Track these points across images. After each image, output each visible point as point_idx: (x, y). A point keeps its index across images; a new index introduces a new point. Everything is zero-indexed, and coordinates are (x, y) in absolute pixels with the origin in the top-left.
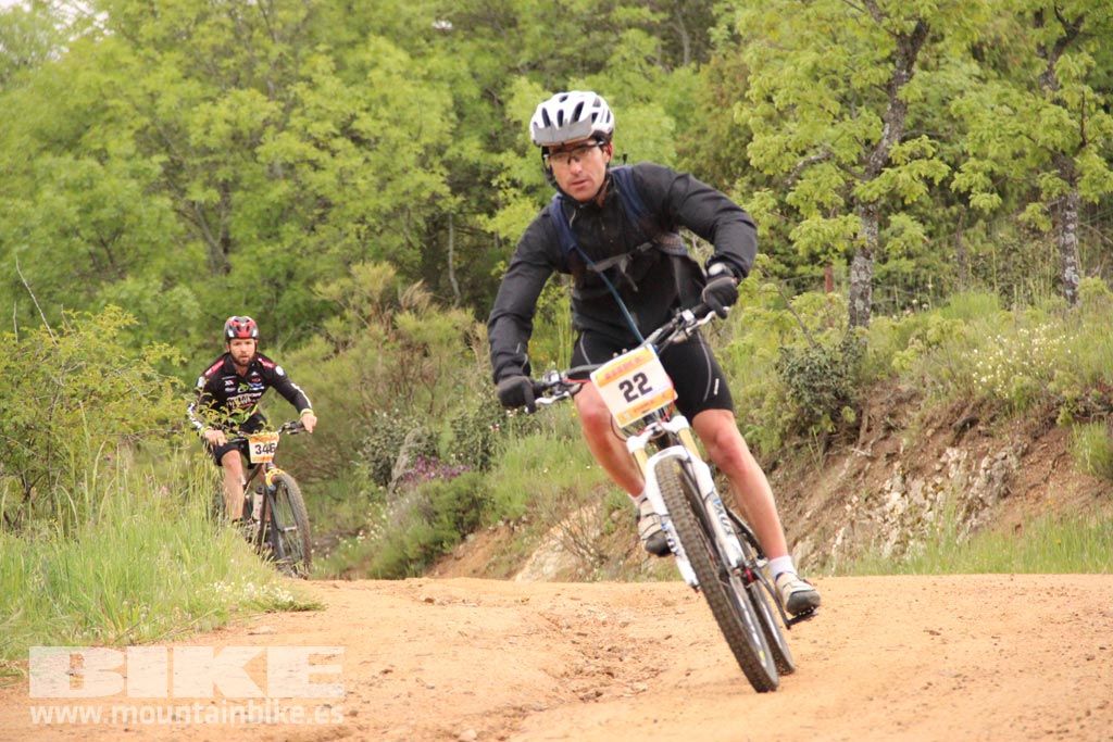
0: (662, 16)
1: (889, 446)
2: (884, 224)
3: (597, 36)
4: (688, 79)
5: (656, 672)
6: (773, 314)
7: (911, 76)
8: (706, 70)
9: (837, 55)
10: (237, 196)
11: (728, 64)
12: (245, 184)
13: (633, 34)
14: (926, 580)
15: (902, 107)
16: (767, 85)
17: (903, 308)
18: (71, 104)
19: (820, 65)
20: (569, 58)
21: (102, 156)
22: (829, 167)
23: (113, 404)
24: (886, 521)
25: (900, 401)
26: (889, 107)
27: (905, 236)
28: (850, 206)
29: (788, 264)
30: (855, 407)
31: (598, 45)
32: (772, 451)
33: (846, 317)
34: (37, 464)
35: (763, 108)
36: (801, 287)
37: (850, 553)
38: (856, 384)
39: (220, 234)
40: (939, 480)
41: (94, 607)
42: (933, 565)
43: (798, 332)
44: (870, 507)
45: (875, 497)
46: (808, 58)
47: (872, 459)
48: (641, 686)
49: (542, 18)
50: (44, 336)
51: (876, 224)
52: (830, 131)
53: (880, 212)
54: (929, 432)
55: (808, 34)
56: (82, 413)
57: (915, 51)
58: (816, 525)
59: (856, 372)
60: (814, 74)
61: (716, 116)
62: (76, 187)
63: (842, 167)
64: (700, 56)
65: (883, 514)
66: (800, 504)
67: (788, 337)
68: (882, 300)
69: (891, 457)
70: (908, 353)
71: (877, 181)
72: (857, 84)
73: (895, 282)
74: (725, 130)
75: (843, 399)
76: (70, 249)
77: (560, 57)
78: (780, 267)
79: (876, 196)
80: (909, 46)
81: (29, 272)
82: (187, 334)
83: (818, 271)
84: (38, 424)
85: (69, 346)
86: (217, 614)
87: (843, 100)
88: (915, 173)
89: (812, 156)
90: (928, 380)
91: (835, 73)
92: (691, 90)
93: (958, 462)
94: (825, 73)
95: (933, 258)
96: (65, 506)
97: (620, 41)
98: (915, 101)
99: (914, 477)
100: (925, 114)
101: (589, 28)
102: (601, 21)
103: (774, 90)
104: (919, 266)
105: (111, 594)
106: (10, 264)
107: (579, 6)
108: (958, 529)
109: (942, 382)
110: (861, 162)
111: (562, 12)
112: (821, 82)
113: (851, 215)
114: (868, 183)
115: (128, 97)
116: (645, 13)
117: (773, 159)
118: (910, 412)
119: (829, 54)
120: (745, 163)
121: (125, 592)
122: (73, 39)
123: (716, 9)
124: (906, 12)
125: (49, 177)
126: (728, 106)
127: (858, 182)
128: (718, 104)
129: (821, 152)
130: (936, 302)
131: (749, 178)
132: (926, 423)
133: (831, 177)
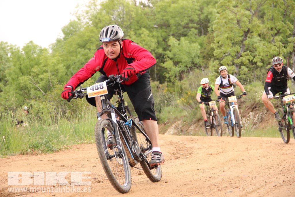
0: (199, 26)
2: (240, 68)
3: (186, 29)
4: (203, 38)
5: (191, 154)
7: (246, 39)
8: (206, 37)
9: (232, 35)
11: (211, 35)
13: (193, 29)
15: (244, 45)
16: (218, 40)
18: (84, 39)
19: (229, 36)
20: (180, 34)
21: (90, 49)
22: (229, 56)
25: (241, 103)
26: (242, 45)
27: (244, 71)
28: (233, 64)
31: (186, 31)
34: (74, 108)
35: (217, 44)
40: (248, 118)
41: (83, 136)
46: (226, 35)
48: (188, 156)
49: (175, 26)
51: (238, 68)
52: (230, 49)
53: (239, 66)
54: (247, 109)
55: (227, 30)
57: (247, 34)
60: (227, 38)
61: (208, 46)
62: (84, 55)
63: (232, 56)
64: (205, 34)
71: (239, 59)
72: (236, 41)
73: (241, 80)
74: (210, 49)
77: (178, 33)
79: (238, 63)
81: (74, 71)
87: (233, 44)
88: (246, 58)
89: (226, 54)
90: (247, 99)
91: (231, 38)
92: (203, 40)
93: (252, 115)
94: (230, 38)
95: (249, 75)
96: (78, 116)
97: (190, 30)
98: (247, 44)
99: (243, 118)
100: (249, 47)
101: (184, 28)
102: (186, 27)
103: (219, 41)
104: (246, 77)
105: (86, 134)
106: (71, 69)
107: (183, 23)
108: (252, 128)
109: (250, 99)
110: (236, 56)
111: (179, 25)
112: (229, 40)
113: (233, 66)
114: (237, 60)
115: (95, 38)
116: (195, 25)
117: (219, 55)
118: (243, 105)
119: (230, 34)
120: (213, 55)
121: (89, 134)
122: (85, 26)
123: (209, 25)
124: (246, 27)
125: (79, 53)
126: (210, 44)
127: (235, 60)
128: (208, 43)
129: (228, 54)
130: (249, 84)
131: (214, 58)
132: (246, 107)
133: (230, 58)
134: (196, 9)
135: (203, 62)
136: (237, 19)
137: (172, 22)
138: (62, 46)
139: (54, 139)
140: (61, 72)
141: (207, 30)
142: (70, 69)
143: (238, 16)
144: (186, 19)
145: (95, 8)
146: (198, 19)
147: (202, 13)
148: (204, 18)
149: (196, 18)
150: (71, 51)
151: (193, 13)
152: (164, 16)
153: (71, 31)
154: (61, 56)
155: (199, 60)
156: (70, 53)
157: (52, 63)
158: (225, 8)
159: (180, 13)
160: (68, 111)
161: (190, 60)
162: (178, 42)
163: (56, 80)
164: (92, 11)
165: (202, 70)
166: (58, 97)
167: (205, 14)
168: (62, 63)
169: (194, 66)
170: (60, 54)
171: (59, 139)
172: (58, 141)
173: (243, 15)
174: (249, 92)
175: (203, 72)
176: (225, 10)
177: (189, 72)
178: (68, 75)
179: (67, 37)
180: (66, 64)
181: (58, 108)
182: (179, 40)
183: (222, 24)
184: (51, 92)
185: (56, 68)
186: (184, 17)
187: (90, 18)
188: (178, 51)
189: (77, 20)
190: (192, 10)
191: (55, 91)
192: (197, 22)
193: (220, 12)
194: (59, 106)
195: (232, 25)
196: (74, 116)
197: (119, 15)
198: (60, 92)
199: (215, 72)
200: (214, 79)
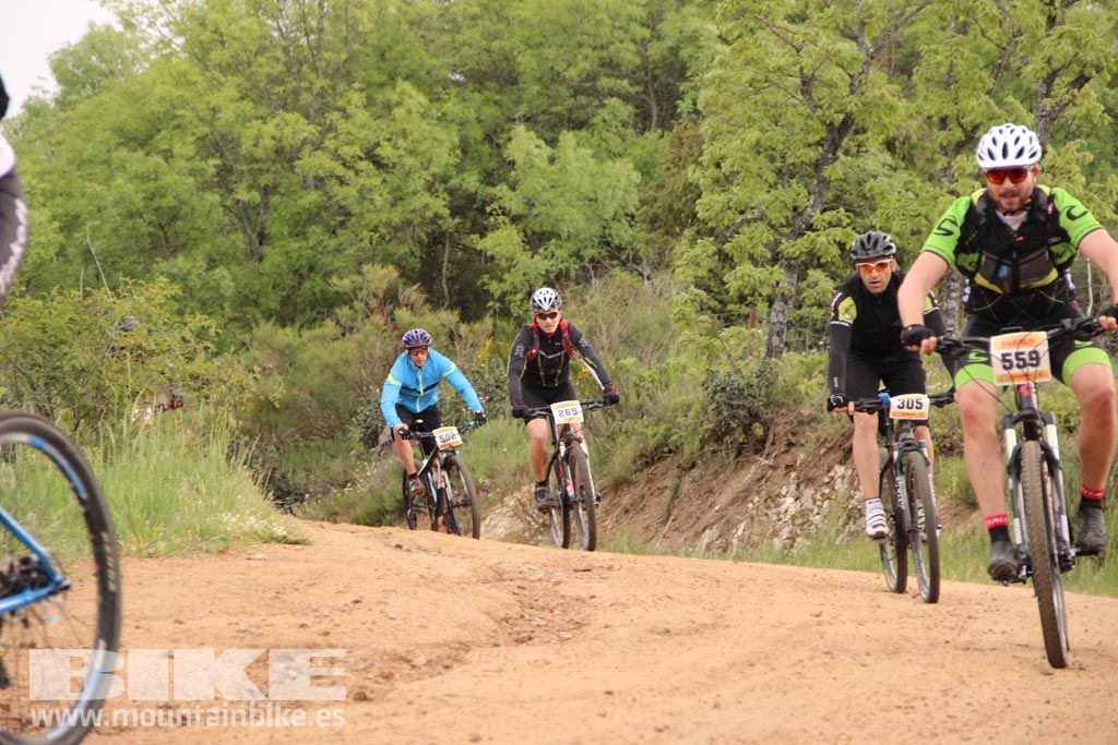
0: (638, 89)
1: (788, 459)
2: (802, 277)
3: (583, 100)
4: (655, 142)
5: (579, 625)
6: (704, 340)
7: (836, 159)
8: (668, 136)
9: (776, 135)
10: (275, 199)
11: (690, 132)
12: (282, 190)
13: (614, 101)
14: (807, 570)
15: (825, 183)
16: (718, 154)
17: (811, 347)
18: (147, 109)
19: (762, 142)
20: (558, 115)
21: (168, 155)
22: (762, 226)
23: (155, 359)
24: (780, 519)
25: (801, 423)
26: (815, 182)
27: (818, 288)
28: (775, 260)
29: (721, 302)
30: (764, 424)
31: (584, 107)
32: (692, 453)
33: (763, 350)
34: (89, 401)
35: (712, 171)
36: (729, 321)
37: (748, 543)
38: (767, 405)
39: (258, 230)
40: (827, 491)
41: (121, 522)
42: (815, 559)
43: (723, 357)
44: (768, 508)
45: (773, 499)
46: (753, 135)
47: (774, 468)
48: (567, 635)
49: (539, 80)
50: (104, 296)
51: (795, 276)
52: (766, 196)
53: (801, 267)
54: (822, 451)
55: (756, 115)
56: (128, 363)
57: (841, 139)
58: (722, 517)
59: (767, 395)
60: (757, 148)
61: (673, 175)
62: (142, 178)
63: (773, 227)
64: (665, 125)
65: (778, 514)
66: (711, 499)
67: (715, 361)
68: (794, 339)
69: (789, 468)
71: (799, 241)
72: (791, 160)
73: (806, 326)
74: (679, 187)
75: (754, 416)
76: (134, 228)
77: (551, 113)
78: (713, 303)
79: (797, 253)
80: (836, 134)
81: (98, 243)
82: (222, 308)
83: (744, 310)
84: (92, 368)
85: (123, 307)
86: (223, 539)
87: (779, 173)
88: (830, 238)
89: (749, 216)
91: (774, 149)
92: (656, 151)
93: (843, 477)
94: (766, 150)
96: (106, 438)
97: (603, 106)
98: (837, 180)
99: (806, 486)
100: (844, 191)
101: (576, 92)
102: (587, 88)
103: (723, 158)
105: (137, 515)
106: (83, 235)
107: (572, 73)
108: (838, 532)
110: (788, 225)
111: (556, 77)
112: (762, 156)
113: (776, 267)
114: (792, 242)
115: (194, 109)
116: (624, 84)
117: (716, 215)
118: (808, 433)
119: (770, 134)
120: (693, 216)
121: (149, 514)
122: (153, 57)
123: (683, 87)
124: (836, 107)
125: (123, 167)
126: (684, 167)
127: (784, 241)
128: (676, 165)
129: (757, 213)
131: (695, 228)
132: (821, 443)
133: (762, 233)
134: (631, 19)
135: (648, 242)
136: (801, 70)
137: (526, 62)
138: (50, 134)
141: (676, 107)
142: (77, 236)
143: (806, 61)
144: (586, 58)
146: (637, 61)
147: (657, 37)
148: (665, 59)
149: (628, 56)
150: (86, 155)
151: (619, 34)
152: (496, 36)
153: (89, 70)
155: (630, 232)
156: (82, 163)
158: (752, 23)
159: (565, 29)
161: (596, 229)
162: (547, 150)
165: (641, 274)
166: (21, 350)
167: (669, 43)
168: (44, 206)
169: (612, 257)
170: (38, 168)
173: (829, 57)
175: (646, 282)
176: (752, 31)
177: (588, 280)
178: (68, 261)
179: (73, 97)
180: (60, 211)
181: (19, 396)
182: (553, 143)
183: (738, 89)
186: (580, 45)
187: (176, 24)
188: (544, 189)
189: (119, 28)
190: (613, 19)
191: (11, 324)
192: (634, 72)
193: (730, 39)
194: (25, 389)
195: (780, 96)
196: (87, 436)
197: (304, 18)
198: (28, 329)
199: (696, 286)
200: (694, 316)
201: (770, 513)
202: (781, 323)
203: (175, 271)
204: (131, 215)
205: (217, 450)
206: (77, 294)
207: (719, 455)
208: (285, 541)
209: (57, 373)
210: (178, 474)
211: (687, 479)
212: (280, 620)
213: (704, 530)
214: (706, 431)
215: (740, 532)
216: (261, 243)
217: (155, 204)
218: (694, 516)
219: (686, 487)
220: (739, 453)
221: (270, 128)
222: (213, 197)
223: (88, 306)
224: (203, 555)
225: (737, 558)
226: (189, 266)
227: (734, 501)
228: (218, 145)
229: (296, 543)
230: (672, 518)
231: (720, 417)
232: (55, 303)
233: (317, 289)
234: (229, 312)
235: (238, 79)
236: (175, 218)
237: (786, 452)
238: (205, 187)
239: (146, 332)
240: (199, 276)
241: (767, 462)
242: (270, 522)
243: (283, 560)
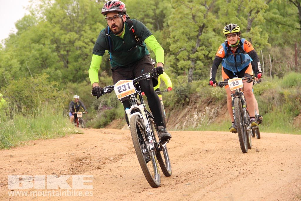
0: (154, 21)
1: (195, 106)
2: (196, 63)
4: (159, 33)
6: (174, 79)
7: (201, 34)
8: (162, 32)
9: (187, 30)
10: (70, 53)
11: (166, 31)
12: (72, 50)
13: (148, 24)
14: (201, 132)
15: (199, 40)
17: (199, 79)
18: (38, 34)
19: (184, 31)
21: (44, 44)
22: (185, 51)
23: (44, 93)
24: (194, 120)
25: (197, 97)
26: (197, 40)
27: (199, 65)
28: (189, 59)
29: (177, 70)
30: (189, 98)
32: (172, 106)
33: (187, 81)
34: (29, 104)
35: (173, 39)
36: (179, 74)
37: (186, 126)
38: (189, 94)
39: (66, 60)
40: (204, 113)
41: (40, 132)
42: (202, 129)
43: (178, 83)
44: (191, 118)
45: (192, 116)
46: (182, 30)
47: (192, 108)
50: (31, 79)
51: (194, 63)
52: (186, 45)
53: (195, 61)
54: (203, 103)
55: (182, 25)
56: (38, 94)
57: (202, 29)
58: (180, 121)
59: (189, 91)
60: (183, 33)
61: (164, 41)
62: (39, 50)
63: (188, 51)
64: (161, 29)
65: (193, 119)
66: (178, 117)
67: (176, 84)
68: (195, 78)
69: (195, 108)
70: (199, 88)
71: (194, 54)
72: (191, 35)
73: (197, 74)
74: (165, 44)
75: (186, 97)
76: (37, 62)
78: (175, 71)
79: (194, 57)
80: (201, 28)
81: (29, 66)
82: (59, 80)
83: (183, 72)
84: (30, 96)
85: (36, 81)
86: (63, 134)
87: (188, 38)
88: (202, 53)
89: (182, 49)
90: (203, 93)
91: (187, 33)
92: (159, 35)
93: (208, 109)
94: (185, 33)
95: (205, 70)
96: (34, 112)
98: (202, 39)
99: (200, 112)
100: (204, 42)
103: (175, 36)
104: (202, 71)
105: (43, 129)
108: (207, 123)
109: (206, 94)
110: (192, 51)
112: (184, 35)
113: (189, 61)
114: (192, 55)
115: (49, 33)
116: (151, 20)
117: (175, 49)
118: (199, 100)
119: (186, 29)
120: (169, 50)
121: (45, 129)
122: (39, 21)
123: (164, 20)
124: (201, 22)
125: (33, 48)
126: (166, 39)
127: (191, 55)
128: (164, 38)
129: (184, 48)
130: (205, 79)
131: (169, 53)
132: (202, 102)
133: (186, 53)
134: (151, 4)
136: (192, 14)
138: (16, 41)
139: (11, 134)
140: (15, 67)
141: (163, 25)
142: (24, 65)
143: (193, 11)
145: (50, 2)
146: (153, 14)
147: (158, 8)
148: (160, 13)
150: (24, 46)
151: (148, 8)
153: (24, 25)
154: (14, 51)
156: (24, 48)
157: (6, 58)
158: (180, 4)
159: (136, 8)
160: (23, 107)
163: (10, 76)
164: (46, 5)
166: (13, 93)
167: (161, 9)
168: (15, 58)
170: (13, 50)
171: (15, 135)
172: (14, 136)
173: (199, 10)
174: (205, 86)
176: (180, 5)
178: (22, 71)
179: (21, 32)
180: (19, 59)
181: (13, 104)
183: (178, 19)
184: (6, 87)
185: (10, 63)
186: (140, 11)
187: (44, 13)
189: (31, 15)
190: (147, 4)
191: (10, 87)
192: (153, 17)
193: (175, 7)
194: (14, 102)
195: (187, 20)
196: (30, 112)
197: (74, 9)
198: (14, 88)
199: (171, 67)
200: (170, 74)
201: (191, 119)
202: (191, 74)
203: (47, 72)
204: (36, 59)
205: (61, 113)
206: (25, 79)
207: (179, 106)
208: (78, 133)
209: (22, 98)
210: (52, 119)
211: (171, 112)
212: (78, 152)
213: (176, 124)
214: (175, 101)
215: (185, 124)
216: (67, 64)
217: (42, 56)
218: (174, 121)
219: (171, 114)
220: (183, 105)
221: (68, 36)
222: (55, 54)
223: (28, 81)
224: (59, 138)
225: (185, 130)
226: (50, 70)
227: (183, 117)
228: (55, 41)
229: (81, 134)
230: (168, 122)
231: (178, 97)
232: (20, 81)
233: (81, 74)
234: (61, 81)
235: (59, 25)
236: (46, 59)
237: (194, 104)
238: (53, 51)
239: (42, 86)
240: (53, 72)
241: (190, 107)
242: (74, 129)
243: (78, 138)
